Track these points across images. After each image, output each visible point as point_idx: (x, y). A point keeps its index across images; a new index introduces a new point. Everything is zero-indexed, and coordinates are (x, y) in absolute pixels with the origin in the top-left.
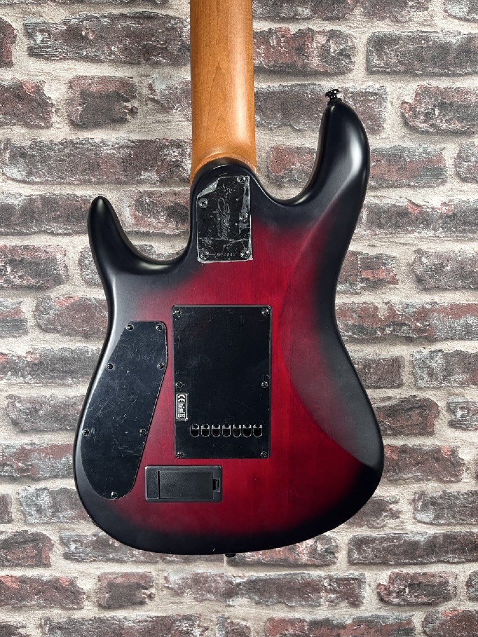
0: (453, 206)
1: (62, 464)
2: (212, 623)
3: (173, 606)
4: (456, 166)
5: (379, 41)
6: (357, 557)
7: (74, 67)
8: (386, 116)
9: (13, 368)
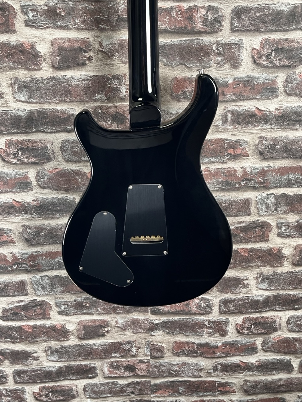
0: (282, 110)
1: (55, 262)
2: (142, 345)
3: (121, 336)
4: (284, 87)
5: (238, 11)
6: (224, 309)
7: (53, 33)
8: (243, 57)
9: (25, 209)
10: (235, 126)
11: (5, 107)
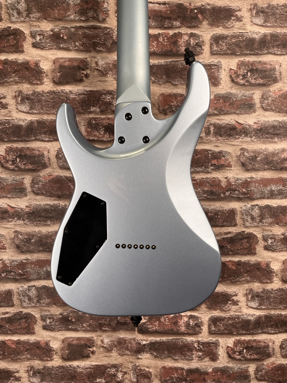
0: (260, 124)
1: (43, 271)
2: (129, 370)
3: (106, 359)
4: (261, 103)
5: (216, 37)
6: (214, 329)
8: (222, 76)
9: (18, 215)
10: (217, 138)
11: (8, 116)
